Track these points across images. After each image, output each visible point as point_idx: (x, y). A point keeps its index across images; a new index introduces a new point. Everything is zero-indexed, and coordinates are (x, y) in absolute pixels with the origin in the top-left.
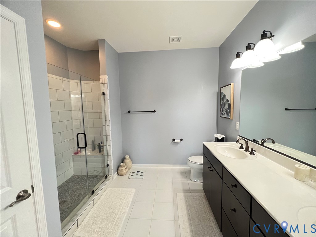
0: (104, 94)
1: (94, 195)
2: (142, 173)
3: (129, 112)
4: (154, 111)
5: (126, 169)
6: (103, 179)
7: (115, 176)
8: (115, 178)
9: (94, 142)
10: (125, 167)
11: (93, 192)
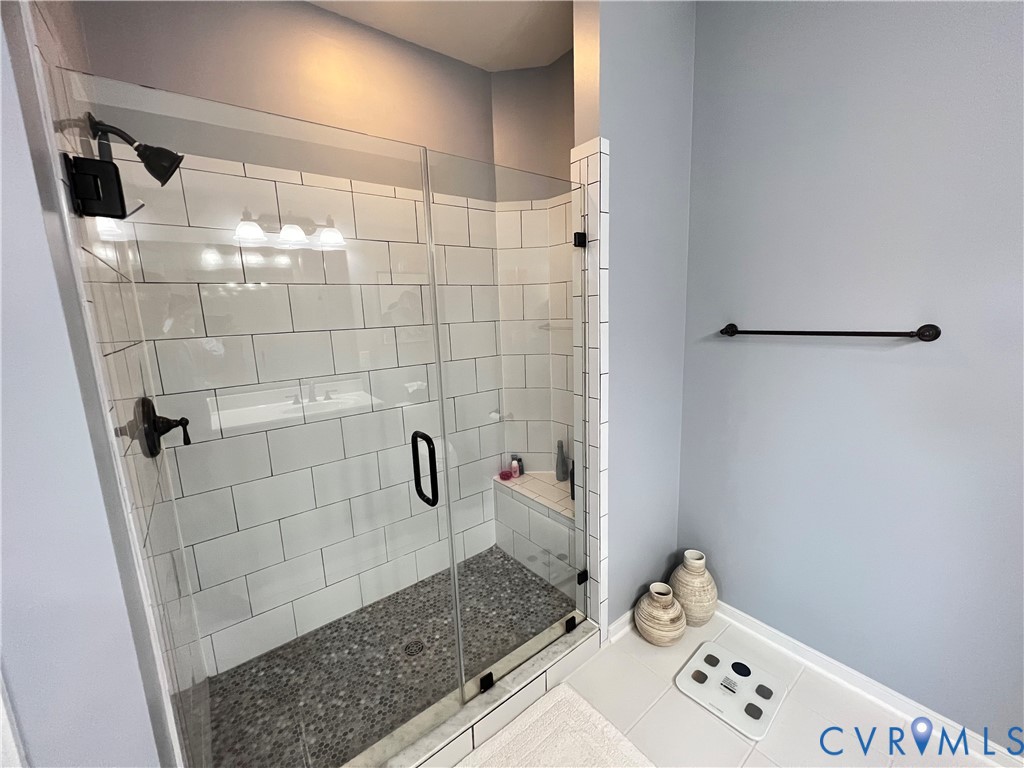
0: (581, 240)
1: (488, 703)
2: (764, 692)
3: (731, 331)
4: (929, 333)
5: (673, 621)
6: (558, 628)
7: (622, 628)
8: (614, 639)
9: (565, 449)
10: (672, 613)
11: (487, 683)
